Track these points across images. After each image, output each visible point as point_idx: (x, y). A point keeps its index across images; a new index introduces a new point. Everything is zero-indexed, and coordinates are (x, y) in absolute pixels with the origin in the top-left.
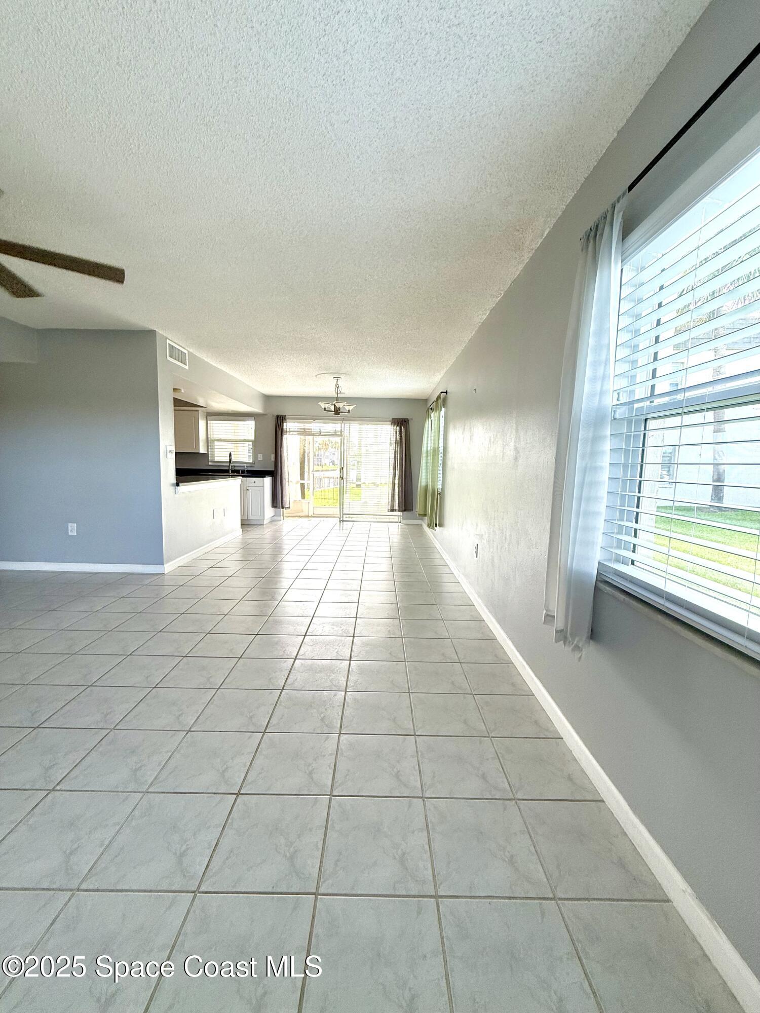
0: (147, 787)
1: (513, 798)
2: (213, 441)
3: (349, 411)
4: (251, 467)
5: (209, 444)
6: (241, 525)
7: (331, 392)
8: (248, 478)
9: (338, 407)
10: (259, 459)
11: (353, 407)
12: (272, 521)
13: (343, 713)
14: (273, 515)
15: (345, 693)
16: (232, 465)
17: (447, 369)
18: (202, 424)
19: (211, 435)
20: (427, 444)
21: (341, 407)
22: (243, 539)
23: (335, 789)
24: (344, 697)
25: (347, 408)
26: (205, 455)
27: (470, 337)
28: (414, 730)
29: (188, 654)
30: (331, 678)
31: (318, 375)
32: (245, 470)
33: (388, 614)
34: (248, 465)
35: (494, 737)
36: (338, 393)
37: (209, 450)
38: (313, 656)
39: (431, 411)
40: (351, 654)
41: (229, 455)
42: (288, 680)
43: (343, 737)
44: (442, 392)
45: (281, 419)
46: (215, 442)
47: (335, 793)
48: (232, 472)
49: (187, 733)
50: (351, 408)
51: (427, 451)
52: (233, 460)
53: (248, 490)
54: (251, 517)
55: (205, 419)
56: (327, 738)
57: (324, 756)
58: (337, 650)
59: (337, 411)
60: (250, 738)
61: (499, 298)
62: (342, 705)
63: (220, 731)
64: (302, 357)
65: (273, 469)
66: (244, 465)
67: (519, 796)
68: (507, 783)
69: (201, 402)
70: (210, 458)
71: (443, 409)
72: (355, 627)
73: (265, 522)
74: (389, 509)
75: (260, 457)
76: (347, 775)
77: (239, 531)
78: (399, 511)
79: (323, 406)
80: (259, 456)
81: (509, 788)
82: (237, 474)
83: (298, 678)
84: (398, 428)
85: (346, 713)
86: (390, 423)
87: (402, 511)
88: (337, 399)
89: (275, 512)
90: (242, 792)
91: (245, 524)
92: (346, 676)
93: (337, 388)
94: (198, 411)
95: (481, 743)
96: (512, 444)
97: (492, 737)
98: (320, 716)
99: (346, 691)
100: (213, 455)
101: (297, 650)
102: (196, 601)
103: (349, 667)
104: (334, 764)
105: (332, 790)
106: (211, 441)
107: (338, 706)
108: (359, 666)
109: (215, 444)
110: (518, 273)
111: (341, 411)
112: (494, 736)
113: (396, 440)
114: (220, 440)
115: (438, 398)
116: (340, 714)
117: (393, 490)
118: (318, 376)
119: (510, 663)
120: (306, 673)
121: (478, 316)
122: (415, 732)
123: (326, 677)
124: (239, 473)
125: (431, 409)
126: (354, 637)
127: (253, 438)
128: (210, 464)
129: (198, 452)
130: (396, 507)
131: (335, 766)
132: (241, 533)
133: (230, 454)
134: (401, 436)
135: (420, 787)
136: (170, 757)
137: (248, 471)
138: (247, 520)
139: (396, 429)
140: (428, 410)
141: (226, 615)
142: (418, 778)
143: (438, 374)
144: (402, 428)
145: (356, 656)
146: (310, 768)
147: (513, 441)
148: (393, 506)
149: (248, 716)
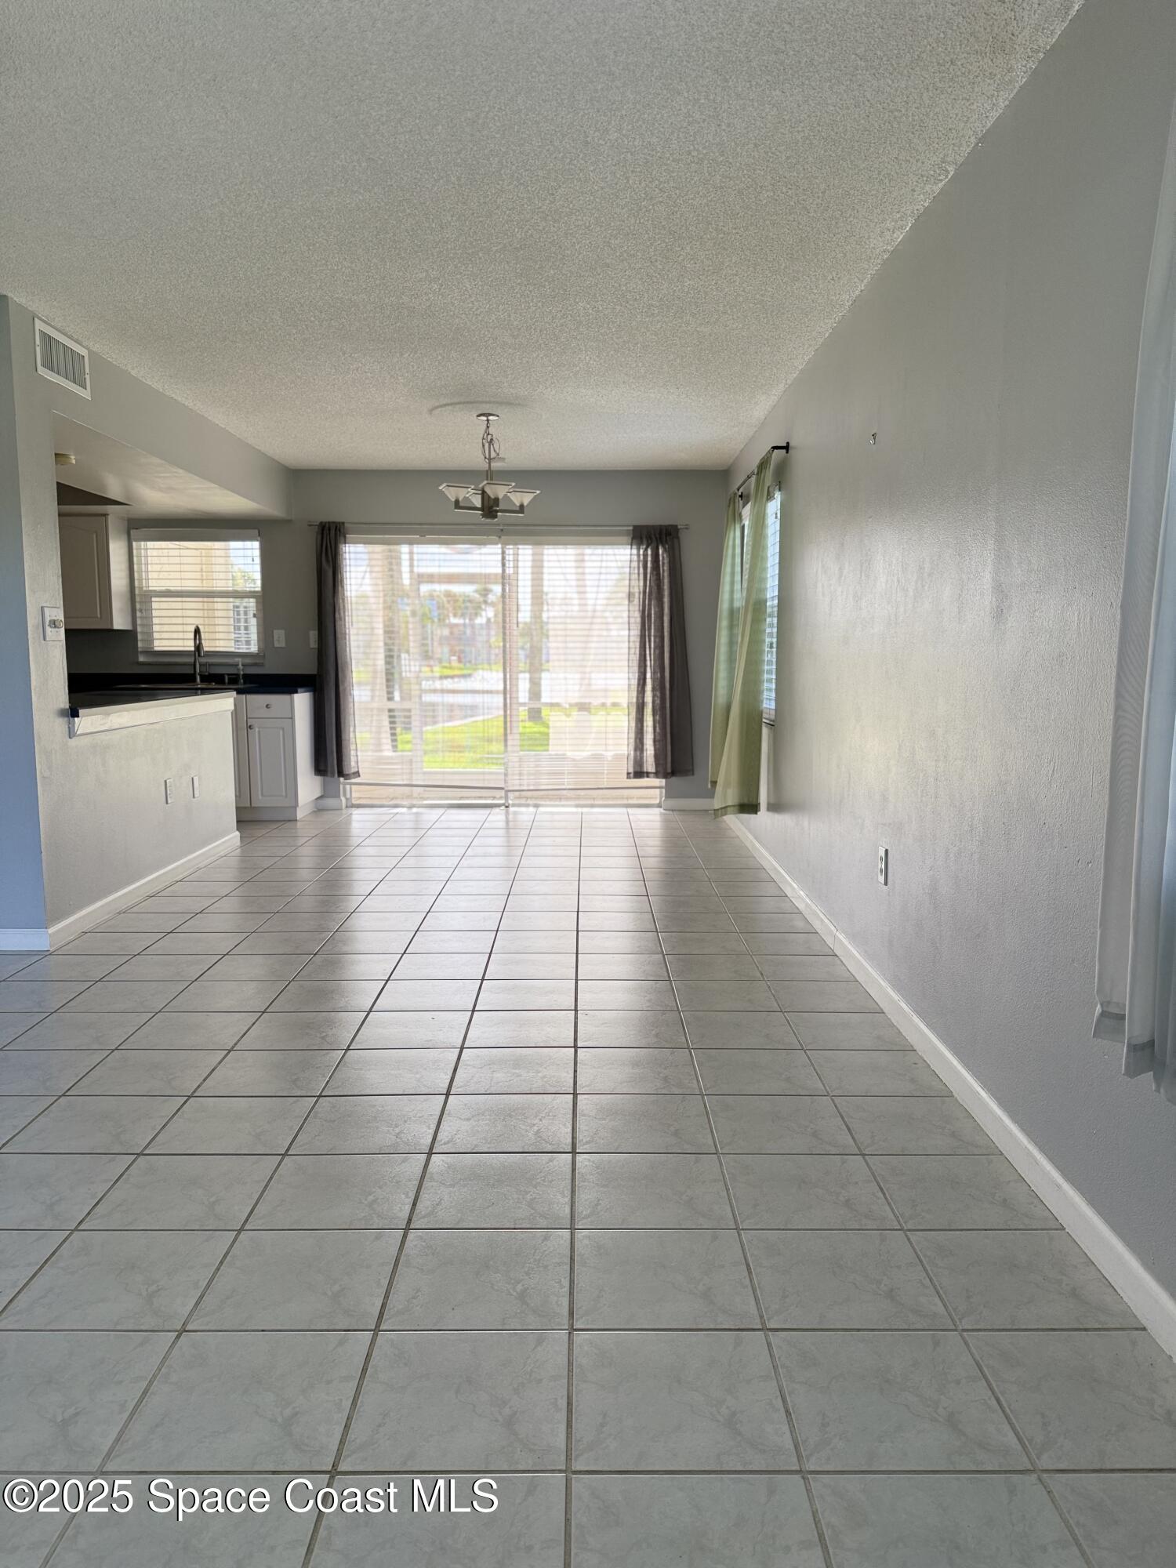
0: (99, 1461)
1: (1030, 1467)
2: (149, 595)
3: (522, 506)
4: (255, 665)
5: (138, 606)
6: (238, 822)
7: (472, 456)
8: (249, 697)
9: (492, 497)
10: (277, 645)
11: (532, 496)
12: (319, 809)
13: (572, 1282)
14: (319, 795)
15: (572, 1235)
16: (203, 660)
17: (789, 382)
18: (117, 550)
19: (140, 580)
20: (732, 592)
21: (500, 497)
22: (245, 856)
23: (577, 1456)
24: (569, 1241)
25: (517, 499)
26: (129, 636)
27: (857, 293)
28: (761, 1317)
29: (146, 1148)
30: (528, 1197)
31: (437, 407)
32: (238, 675)
33: (657, 1035)
34: (248, 661)
35: (968, 1330)
36: (490, 459)
37: (139, 622)
38: (476, 1146)
39: (741, 502)
40: (574, 1138)
41: (192, 636)
42: (419, 1206)
43: (580, 1338)
44: (774, 448)
45: (333, 532)
46: (153, 599)
47: (577, 1466)
48: (202, 681)
49: (178, 1337)
50: (527, 499)
51: (732, 612)
52: (207, 646)
53: (250, 727)
54: (260, 801)
55: (126, 536)
56: (540, 1341)
57: (540, 1381)
58: (536, 1128)
59: (490, 508)
60: (341, 1343)
61: (940, 185)
62: (568, 1260)
63: (263, 1331)
64: (396, 360)
65: (315, 672)
66: (237, 659)
67: (1045, 1462)
68: (1011, 1434)
69: (114, 491)
70: (140, 644)
71: (778, 495)
72: (575, 1071)
73: (300, 814)
74: (631, 770)
75: (280, 638)
76: (602, 1425)
77: (233, 838)
78: (657, 775)
79: (452, 493)
80: (276, 638)
81: (1019, 1447)
82: (217, 686)
83: (441, 1199)
84: (649, 552)
85: (581, 1280)
86: (629, 539)
87: (666, 776)
88: (490, 475)
89: (324, 786)
90: (342, 1467)
91: (248, 818)
92: (568, 1193)
93: (487, 445)
94: (105, 515)
95: (936, 1344)
96: (987, 577)
97: (964, 1330)
98: (514, 1289)
99: (572, 1229)
100: (149, 635)
101: (432, 1131)
102: (146, 1017)
103: (574, 1170)
104: (565, 1398)
105: (568, 1458)
106: (140, 595)
107: (559, 1264)
108: (597, 1168)
109: (154, 605)
110: (995, 115)
111: (502, 506)
112: (966, 1327)
113: (645, 586)
114: (168, 594)
115: (763, 465)
116: (566, 1283)
117: (640, 720)
118: (433, 412)
119: (992, 1152)
120: (464, 1186)
121: (881, 234)
122: (763, 1323)
123: (516, 1196)
124: (224, 683)
125: (741, 496)
126: (575, 1094)
127: (257, 586)
128: (141, 659)
129: (109, 627)
130: (650, 765)
131: (569, 1404)
132: (239, 844)
133: (197, 631)
134: (658, 574)
135: (792, 1447)
136: (145, 1392)
137: (248, 678)
138: (252, 808)
139: (645, 555)
140: (732, 501)
141: (230, 1051)
142: (786, 1428)
143: (764, 397)
144: (661, 551)
145: (587, 1143)
146: (507, 1411)
147: (990, 568)
148: (639, 762)
149: (330, 1293)
